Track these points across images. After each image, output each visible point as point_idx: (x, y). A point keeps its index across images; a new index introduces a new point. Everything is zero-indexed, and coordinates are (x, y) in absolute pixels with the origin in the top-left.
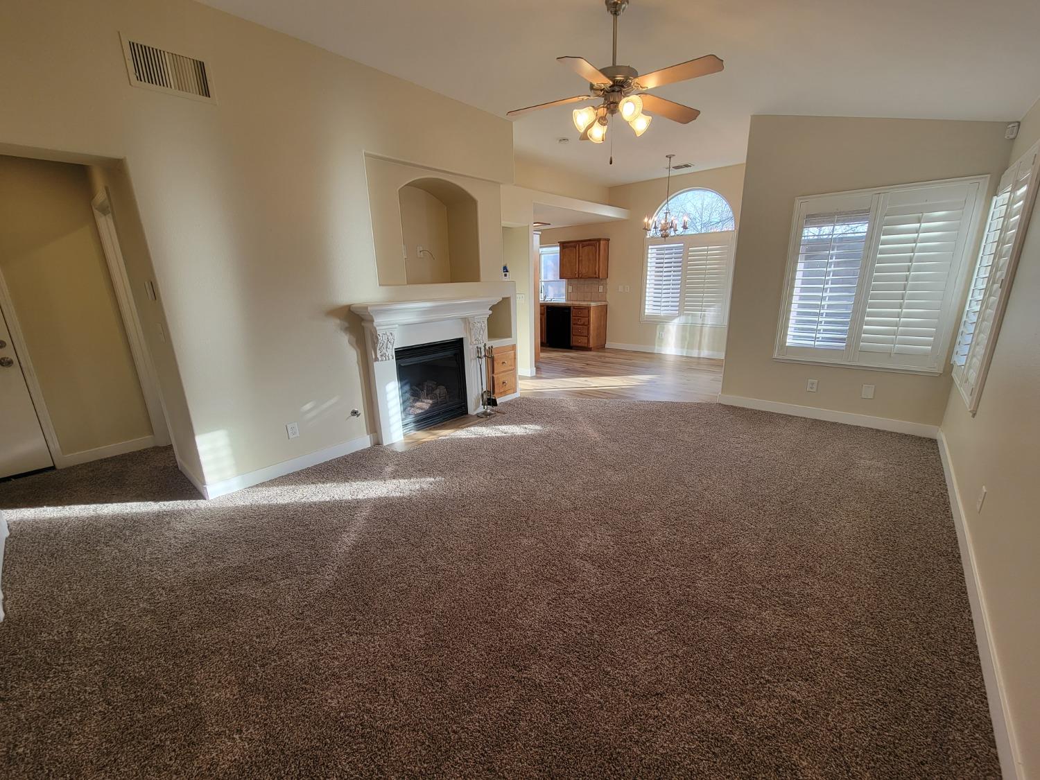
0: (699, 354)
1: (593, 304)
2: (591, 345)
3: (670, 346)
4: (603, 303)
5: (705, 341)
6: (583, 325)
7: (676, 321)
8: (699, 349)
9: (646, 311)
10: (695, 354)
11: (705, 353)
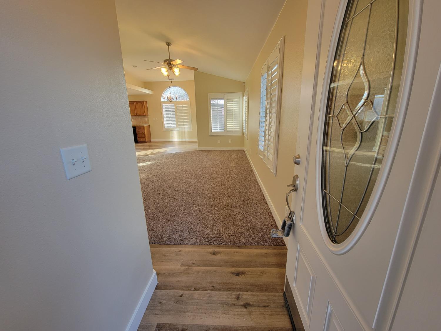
0: (185, 140)
1: (145, 125)
2: (147, 140)
3: (175, 138)
4: (148, 125)
5: (187, 135)
6: (142, 133)
7: (176, 130)
8: (185, 138)
9: (165, 127)
10: (184, 140)
11: (187, 140)
